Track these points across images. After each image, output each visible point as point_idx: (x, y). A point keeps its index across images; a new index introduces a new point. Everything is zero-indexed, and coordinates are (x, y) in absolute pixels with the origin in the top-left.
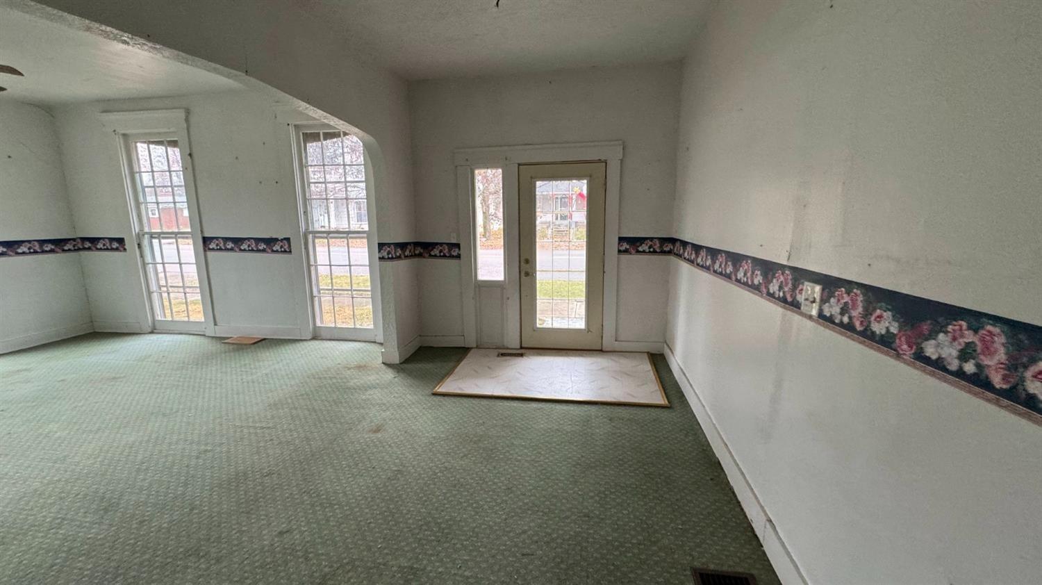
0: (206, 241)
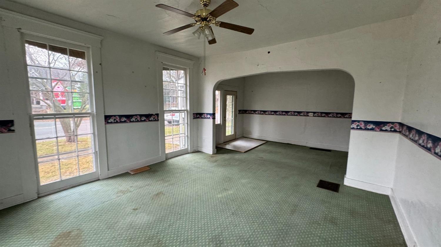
0: (107, 118)
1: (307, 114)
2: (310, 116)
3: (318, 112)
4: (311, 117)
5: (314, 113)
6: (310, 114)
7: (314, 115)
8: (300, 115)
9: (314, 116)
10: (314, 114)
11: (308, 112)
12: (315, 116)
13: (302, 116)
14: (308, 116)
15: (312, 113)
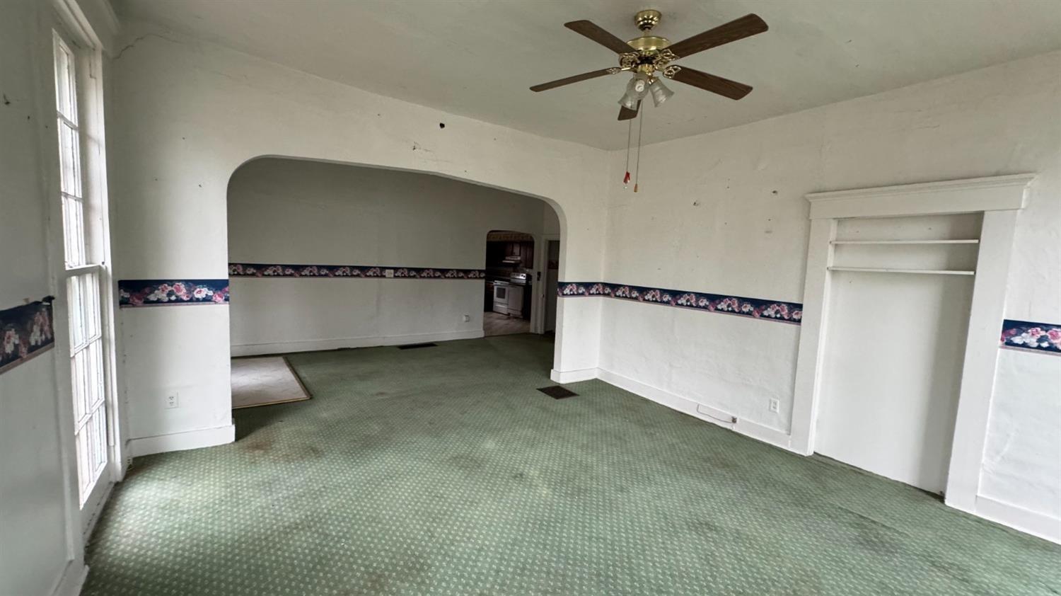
1: (380, 272)
2: (387, 276)
3: (403, 268)
4: (391, 278)
5: (396, 269)
6: (389, 273)
7: (396, 275)
8: (366, 276)
9: (395, 277)
10: (395, 273)
11: (383, 269)
12: (398, 277)
13: (370, 276)
14: (384, 276)
15: (392, 271)
